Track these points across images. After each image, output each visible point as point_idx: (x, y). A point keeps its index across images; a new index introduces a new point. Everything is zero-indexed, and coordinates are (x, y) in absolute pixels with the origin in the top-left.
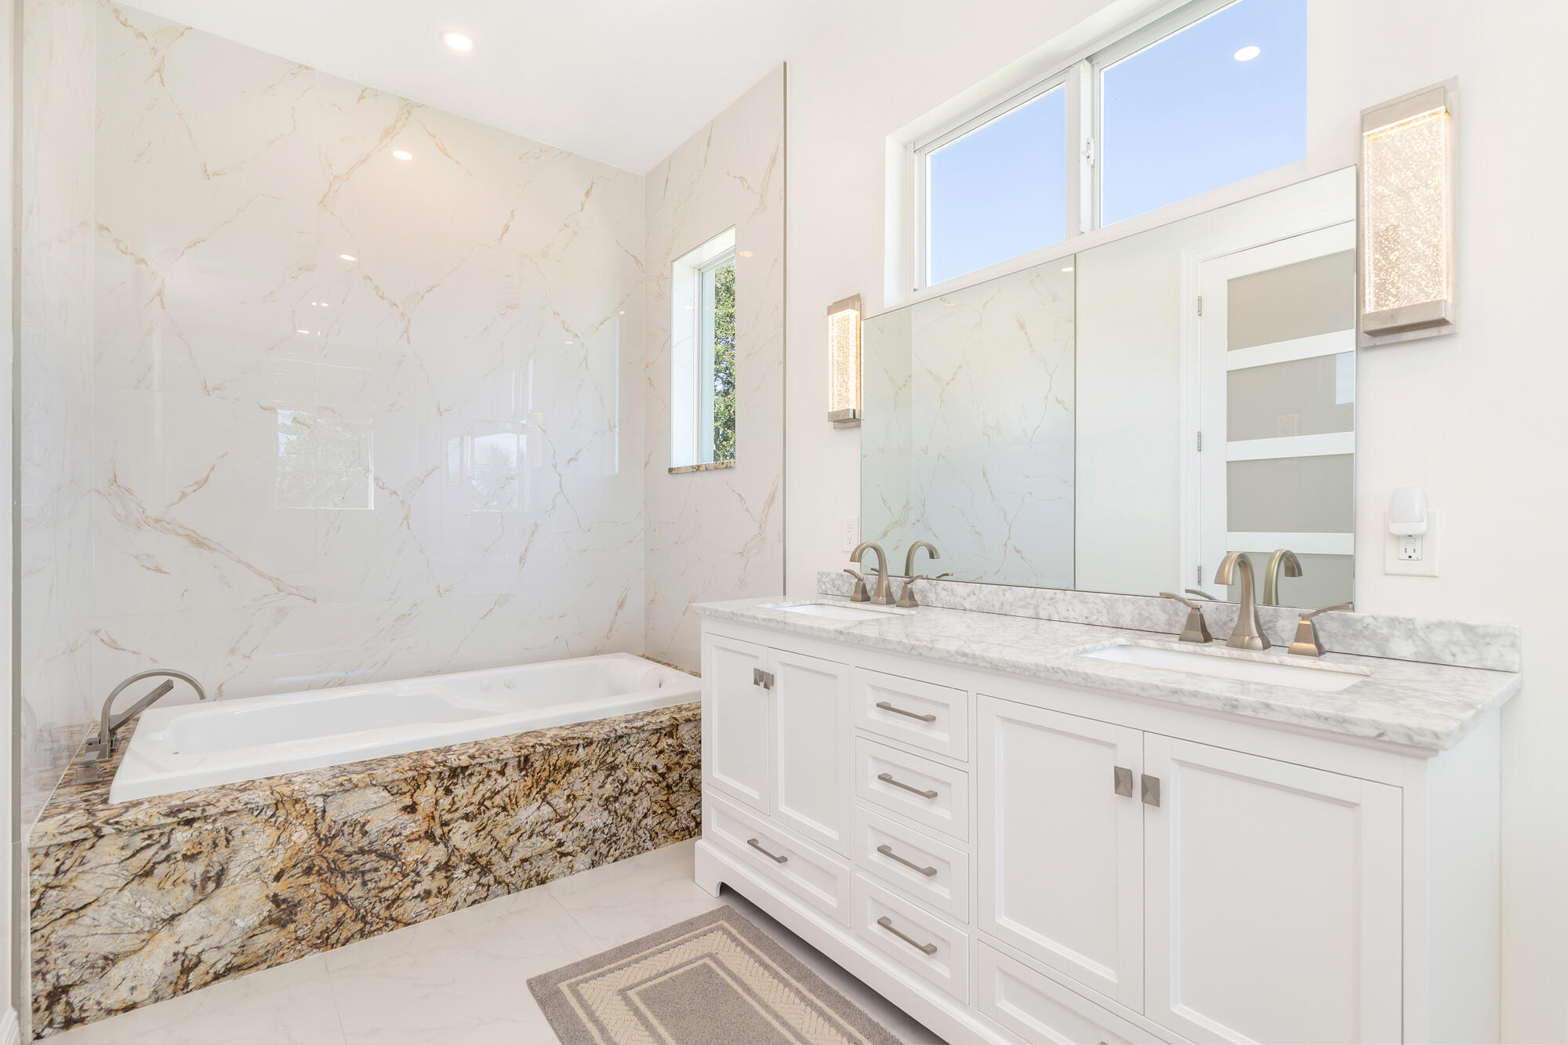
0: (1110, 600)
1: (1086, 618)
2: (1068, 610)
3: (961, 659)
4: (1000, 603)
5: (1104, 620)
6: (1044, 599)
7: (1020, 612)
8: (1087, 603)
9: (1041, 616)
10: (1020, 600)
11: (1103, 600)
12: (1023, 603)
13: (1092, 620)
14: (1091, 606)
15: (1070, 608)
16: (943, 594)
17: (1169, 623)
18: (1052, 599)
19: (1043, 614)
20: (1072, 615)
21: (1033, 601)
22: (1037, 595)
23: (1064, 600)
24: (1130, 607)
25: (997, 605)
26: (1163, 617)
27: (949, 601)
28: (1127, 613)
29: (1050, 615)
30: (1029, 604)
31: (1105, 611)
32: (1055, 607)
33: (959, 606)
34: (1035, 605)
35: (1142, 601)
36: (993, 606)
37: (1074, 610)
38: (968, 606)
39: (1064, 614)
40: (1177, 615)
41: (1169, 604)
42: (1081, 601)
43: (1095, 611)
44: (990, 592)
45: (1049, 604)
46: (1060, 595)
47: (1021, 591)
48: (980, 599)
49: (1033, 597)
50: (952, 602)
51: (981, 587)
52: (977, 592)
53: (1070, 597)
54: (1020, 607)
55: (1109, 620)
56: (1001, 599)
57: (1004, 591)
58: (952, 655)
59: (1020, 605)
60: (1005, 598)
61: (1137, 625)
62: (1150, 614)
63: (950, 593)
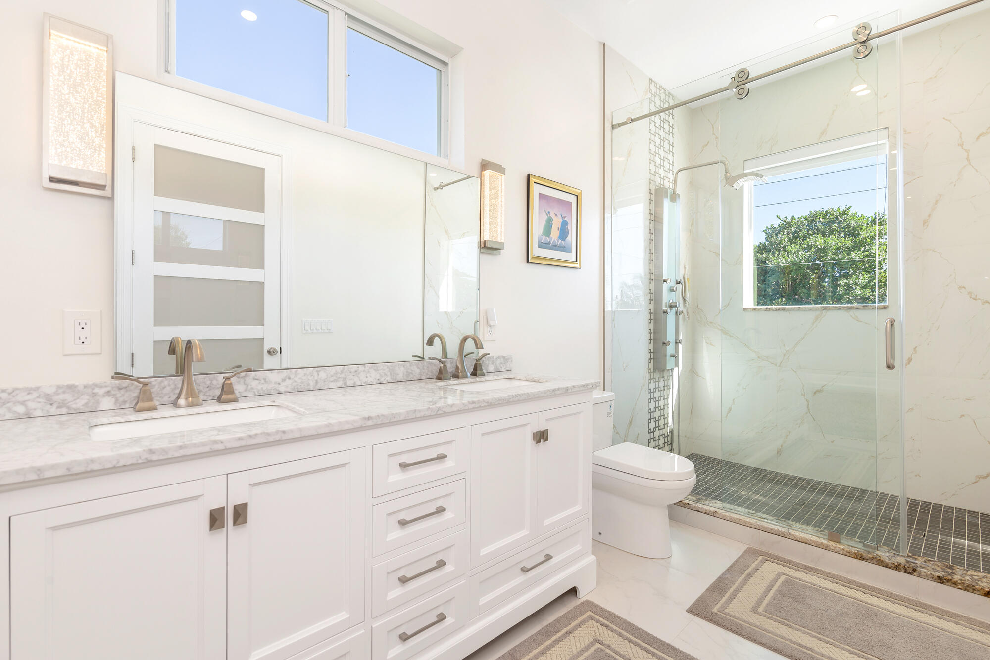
0: (392, 367)
1: (378, 380)
2: (367, 377)
3: (471, 406)
4: (315, 382)
5: (389, 379)
6: (350, 372)
7: (332, 385)
8: (378, 370)
9: (348, 385)
10: (332, 376)
11: (388, 367)
12: (334, 378)
13: (382, 380)
14: (381, 371)
15: (368, 375)
16: (254, 384)
17: (420, 374)
18: (356, 371)
19: (350, 383)
20: (370, 380)
21: (343, 375)
22: (345, 370)
23: (364, 371)
24: (402, 369)
25: (312, 383)
26: (418, 371)
27: (262, 388)
28: (401, 374)
29: (355, 383)
30: (340, 378)
31: (389, 373)
32: (358, 377)
33: (272, 392)
34: (344, 378)
35: (408, 364)
36: (309, 384)
37: (371, 376)
38: (282, 389)
39: (365, 380)
40: (424, 369)
41: (420, 364)
42: (375, 370)
43: (383, 375)
44: (305, 374)
45: (354, 376)
46: (361, 368)
47: (332, 370)
48: (295, 381)
49: (342, 372)
50: (264, 389)
51: (296, 372)
52: (292, 376)
53: (368, 368)
54: (332, 381)
55: (392, 378)
56: (316, 378)
57: (318, 372)
58: (466, 406)
59: (331, 380)
60: (319, 377)
61: (406, 378)
62: (412, 371)
63: (263, 381)
